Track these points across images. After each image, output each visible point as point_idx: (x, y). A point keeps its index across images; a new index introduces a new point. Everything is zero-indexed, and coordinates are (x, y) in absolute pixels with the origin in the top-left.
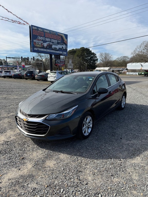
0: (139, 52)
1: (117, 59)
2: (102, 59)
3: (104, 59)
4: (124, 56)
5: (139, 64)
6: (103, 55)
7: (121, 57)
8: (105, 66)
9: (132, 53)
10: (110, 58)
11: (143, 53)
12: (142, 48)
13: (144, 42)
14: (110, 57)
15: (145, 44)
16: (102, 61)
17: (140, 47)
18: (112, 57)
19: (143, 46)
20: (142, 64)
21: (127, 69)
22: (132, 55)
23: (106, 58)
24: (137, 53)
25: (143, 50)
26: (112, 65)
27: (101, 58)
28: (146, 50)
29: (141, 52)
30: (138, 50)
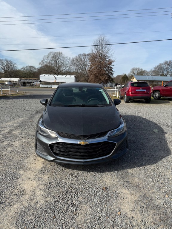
0: (47, 63)
1: (22, 68)
2: (3, 67)
3: (6, 68)
4: (30, 66)
5: (52, 76)
6: (3, 62)
7: (27, 67)
8: (9, 76)
9: (40, 63)
10: (13, 67)
11: (51, 64)
12: (50, 59)
13: (51, 52)
14: (13, 65)
15: (52, 55)
16: (3, 69)
17: (48, 58)
18: (16, 66)
19: (50, 57)
20: (56, 76)
21: (40, 81)
22: (40, 66)
23: (8, 66)
24: (45, 63)
25: (51, 61)
26: (18, 75)
27: (1, 66)
28: (54, 61)
29: (49, 63)
30: (46, 60)
